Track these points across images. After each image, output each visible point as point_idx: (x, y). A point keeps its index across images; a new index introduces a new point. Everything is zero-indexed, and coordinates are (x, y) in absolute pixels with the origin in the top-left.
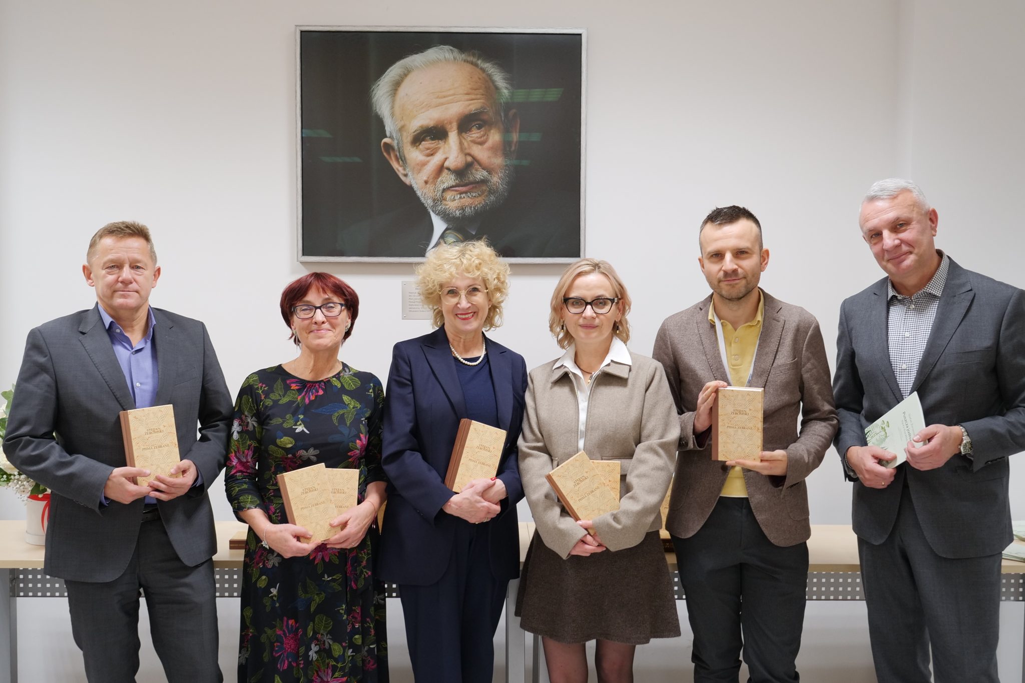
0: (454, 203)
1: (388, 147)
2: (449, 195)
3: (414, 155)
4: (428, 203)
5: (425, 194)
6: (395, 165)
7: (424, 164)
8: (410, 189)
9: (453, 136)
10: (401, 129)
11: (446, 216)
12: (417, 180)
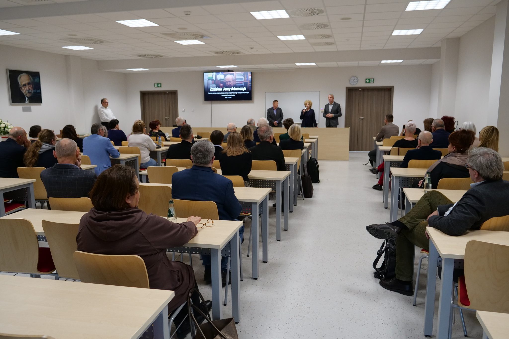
0: (28, 95)
1: (20, 87)
2: (27, 94)
3: (23, 88)
4: (25, 95)
5: (25, 94)
6: (21, 90)
7: (24, 90)
8: (23, 93)
9: (27, 86)
10: (21, 85)
11: (27, 97)
12: (24, 92)
